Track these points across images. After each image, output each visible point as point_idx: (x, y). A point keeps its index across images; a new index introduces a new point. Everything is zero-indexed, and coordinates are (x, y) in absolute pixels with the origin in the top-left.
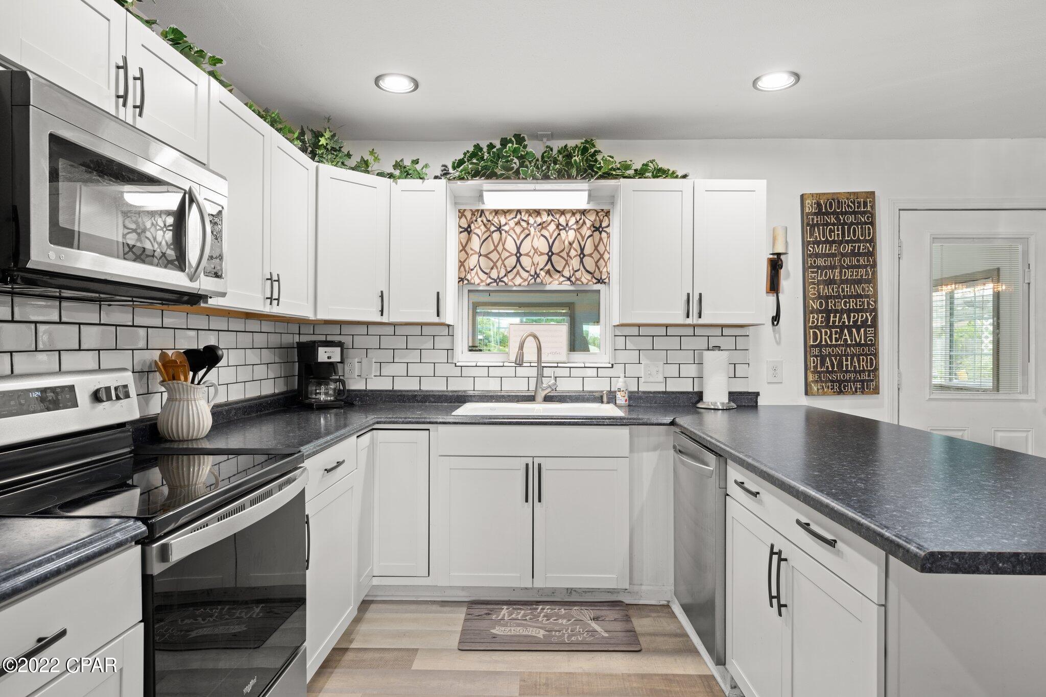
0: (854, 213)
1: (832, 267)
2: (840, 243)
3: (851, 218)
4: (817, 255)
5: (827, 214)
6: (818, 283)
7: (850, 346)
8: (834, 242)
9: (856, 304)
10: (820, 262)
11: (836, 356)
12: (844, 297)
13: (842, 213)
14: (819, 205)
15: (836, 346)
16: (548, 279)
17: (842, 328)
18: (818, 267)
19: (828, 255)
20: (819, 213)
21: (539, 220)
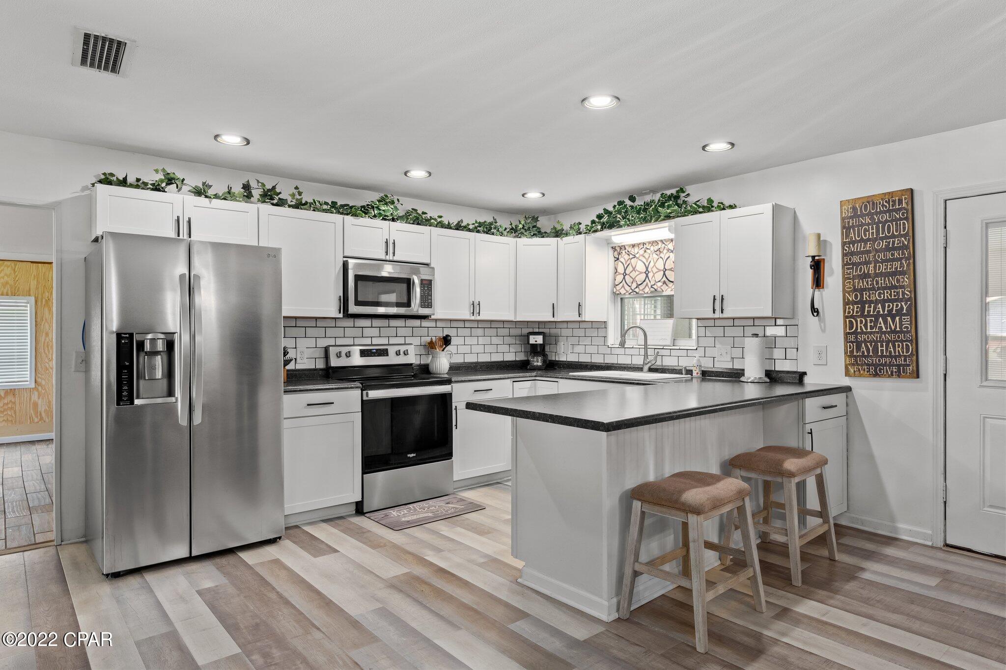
0: (889, 211)
1: (867, 263)
2: (875, 240)
3: (886, 217)
4: (852, 254)
5: (862, 216)
6: (854, 278)
7: (885, 333)
8: (869, 240)
9: (891, 295)
10: (856, 259)
11: (871, 342)
12: (879, 289)
13: (877, 213)
14: (854, 208)
15: (871, 333)
16: (664, 287)
17: (877, 317)
18: (853, 264)
19: (863, 253)
20: (855, 216)
21: (656, 248)
